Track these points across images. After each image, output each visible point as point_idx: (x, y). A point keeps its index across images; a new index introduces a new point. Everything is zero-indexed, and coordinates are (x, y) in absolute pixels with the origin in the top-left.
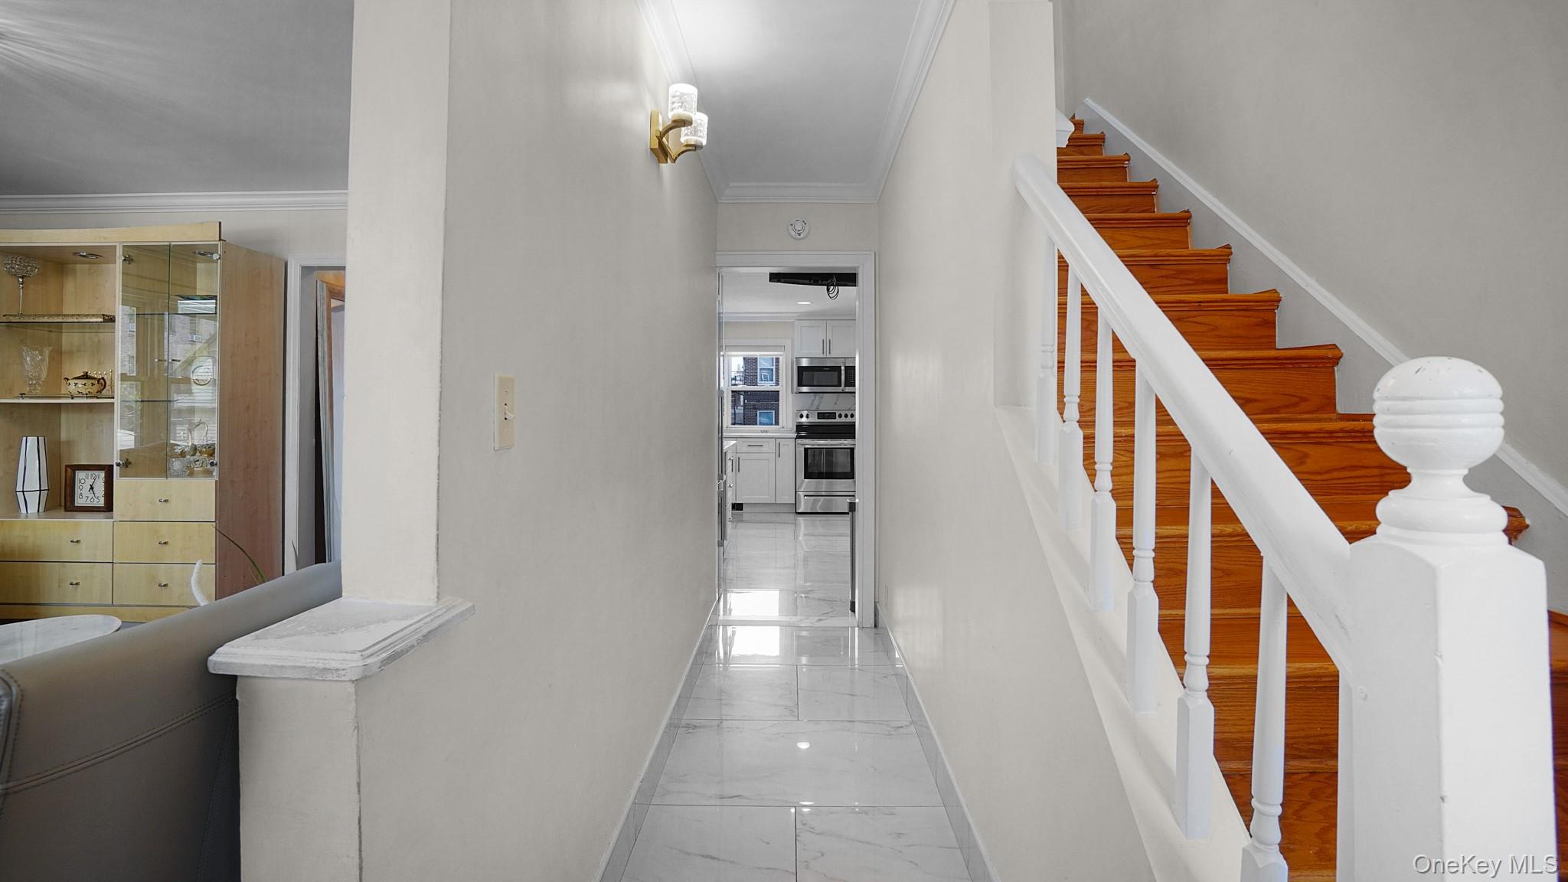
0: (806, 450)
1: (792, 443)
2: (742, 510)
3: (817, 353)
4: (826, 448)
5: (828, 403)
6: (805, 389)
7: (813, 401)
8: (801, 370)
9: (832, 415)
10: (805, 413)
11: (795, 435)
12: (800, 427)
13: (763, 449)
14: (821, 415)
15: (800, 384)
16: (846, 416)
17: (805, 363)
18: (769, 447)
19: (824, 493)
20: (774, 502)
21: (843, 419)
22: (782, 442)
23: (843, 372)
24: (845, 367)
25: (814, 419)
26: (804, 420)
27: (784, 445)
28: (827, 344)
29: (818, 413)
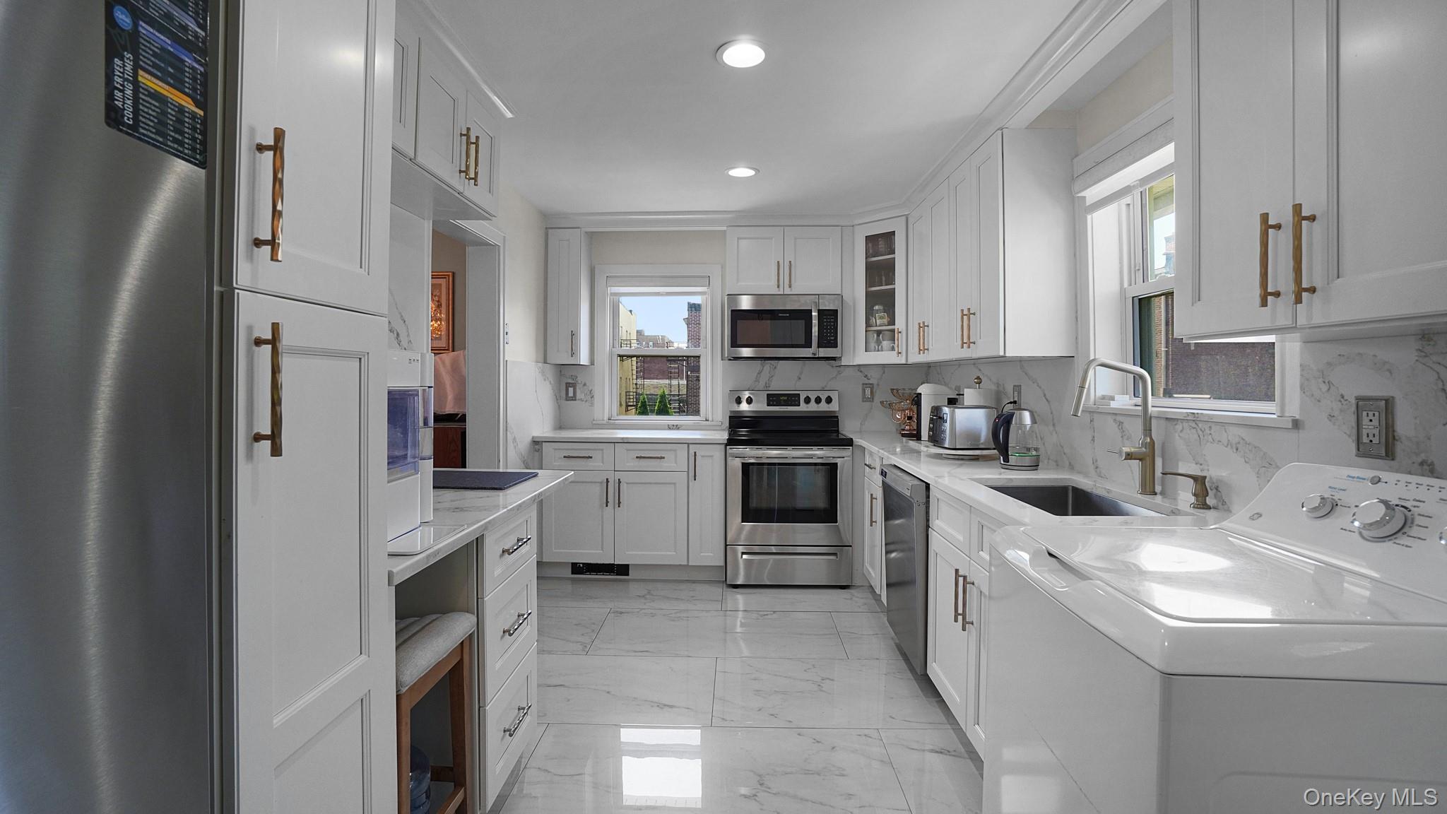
0: (746, 467)
1: (718, 453)
2: (628, 575)
3: (768, 286)
4: (780, 464)
5: (785, 377)
6: (746, 352)
7: (760, 373)
8: (738, 316)
9: (793, 399)
10: (746, 395)
11: (725, 436)
12: (736, 421)
13: (664, 465)
14: (773, 399)
15: (735, 343)
16: (818, 400)
17: (746, 303)
18: (678, 461)
19: (774, 549)
20: (685, 563)
21: (813, 407)
22: (701, 451)
23: (815, 322)
24: (820, 311)
25: (760, 406)
26: (744, 407)
27: (703, 456)
28: (785, 270)
29: (768, 395)
